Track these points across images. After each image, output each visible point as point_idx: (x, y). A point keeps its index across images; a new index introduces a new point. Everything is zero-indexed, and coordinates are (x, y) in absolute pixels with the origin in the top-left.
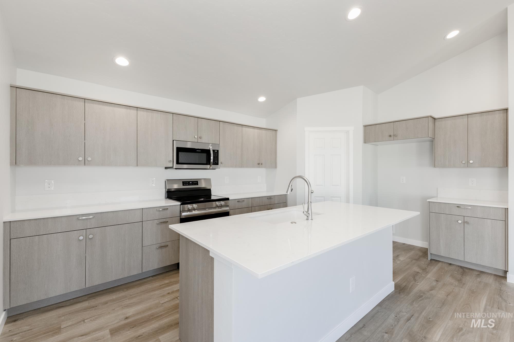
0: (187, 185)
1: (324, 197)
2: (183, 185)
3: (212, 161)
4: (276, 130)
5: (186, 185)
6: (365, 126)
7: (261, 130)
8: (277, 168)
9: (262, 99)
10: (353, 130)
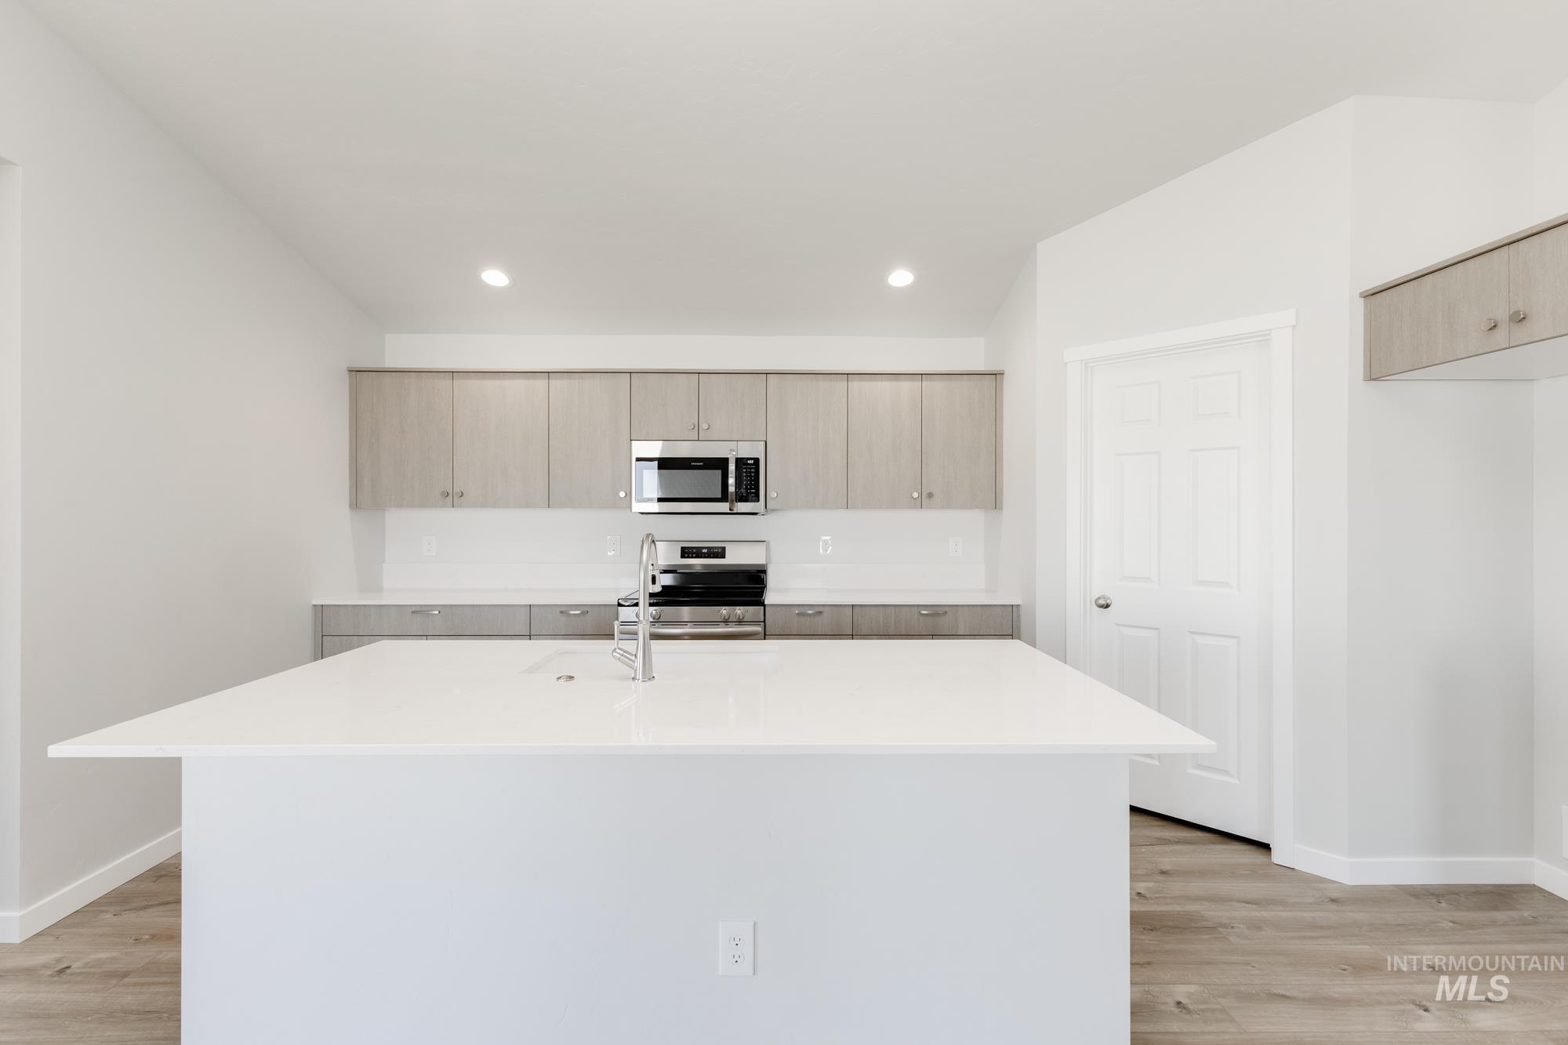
0: (692, 557)
1: (1157, 629)
2: (683, 556)
3: (732, 489)
4: (997, 375)
5: (690, 555)
6: (1371, 295)
7: (927, 380)
8: (1002, 509)
9: (901, 278)
10: (1294, 326)
